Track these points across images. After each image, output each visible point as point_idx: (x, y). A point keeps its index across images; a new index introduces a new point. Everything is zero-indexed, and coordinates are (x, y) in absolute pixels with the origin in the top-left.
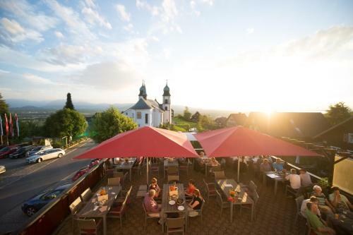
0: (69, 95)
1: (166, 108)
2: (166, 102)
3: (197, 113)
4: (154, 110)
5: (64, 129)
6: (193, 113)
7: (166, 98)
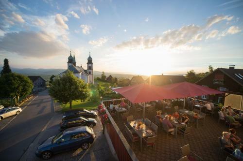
0: (6, 61)
1: (90, 73)
2: (90, 68)
3: (110, 76)
4: (82, 74)
5: (14, 90)
6: (107, 76)
7: (90, 65)
